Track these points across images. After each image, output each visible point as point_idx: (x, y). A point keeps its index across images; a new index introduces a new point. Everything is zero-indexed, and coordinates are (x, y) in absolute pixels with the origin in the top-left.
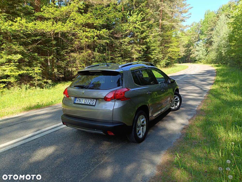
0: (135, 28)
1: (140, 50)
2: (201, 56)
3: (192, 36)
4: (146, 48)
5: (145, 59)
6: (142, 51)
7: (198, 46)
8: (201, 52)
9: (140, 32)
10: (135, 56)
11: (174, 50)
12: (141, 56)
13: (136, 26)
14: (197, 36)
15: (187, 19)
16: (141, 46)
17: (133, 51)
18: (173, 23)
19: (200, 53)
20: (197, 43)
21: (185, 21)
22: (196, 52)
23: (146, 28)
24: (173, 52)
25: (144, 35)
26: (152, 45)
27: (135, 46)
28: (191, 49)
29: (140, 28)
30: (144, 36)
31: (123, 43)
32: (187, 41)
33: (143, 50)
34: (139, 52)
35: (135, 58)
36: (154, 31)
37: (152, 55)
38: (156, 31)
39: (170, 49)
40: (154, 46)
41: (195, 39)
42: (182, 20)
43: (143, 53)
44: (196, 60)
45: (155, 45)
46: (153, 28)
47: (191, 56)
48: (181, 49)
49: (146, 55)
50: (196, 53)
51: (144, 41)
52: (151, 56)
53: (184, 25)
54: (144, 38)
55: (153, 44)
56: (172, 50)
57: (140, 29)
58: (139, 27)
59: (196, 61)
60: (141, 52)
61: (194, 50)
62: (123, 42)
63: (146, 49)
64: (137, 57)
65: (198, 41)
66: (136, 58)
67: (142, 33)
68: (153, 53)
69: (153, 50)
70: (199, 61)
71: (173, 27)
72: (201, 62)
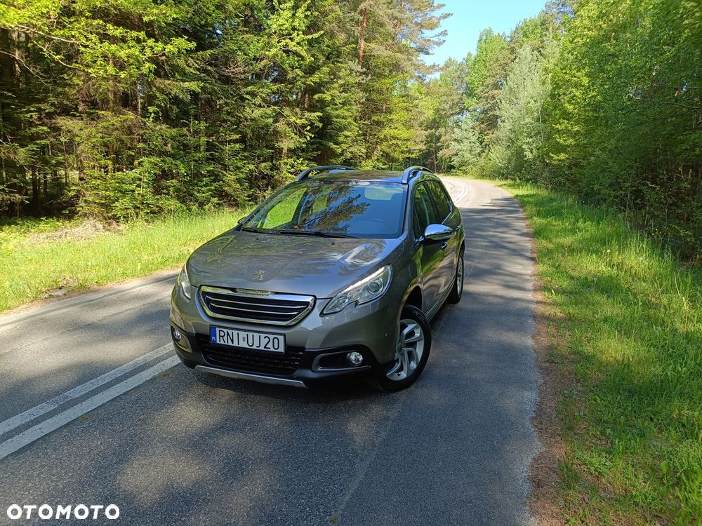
0: (287, 52)
1: (304, 126)
2: (467, 155)
3: (445, 98)
4: (320, 121)
5: (318, 155)
6: (308, 128)
7: (459, 126)
8: (465, 146)
9: (304, 67)
10: (286, 145)
11: (398, 132)
12: (304, 146)
13: (292, 46)
14: (456, 98)
15: (436, 46)
16: (307, 114)
17: (281, 126)
18: (399, 55)
19: (465, 148)
20: (455, 117)
21: (428, 54)
22: (452, 142)
23: (322, 59)
24: (394, 138)
25: (315, 78)
26: (337, 112)
27: (287, 112)
28: (440, 136)
29: (304, 53)
30: (315, 83)
31: (248, 100)
32: (431, 112)
33: (312, 125)
34: (299, 130)
35: (285, 151)
36: (343, 70)
37: (337, 143)
38: (350, 70)
39: (387, 131)
40: (344, 118)
41: (451, 108)
42: (423, 50)
43: (310, 137)
44: (453, 167)
45: (347, 114)
46: (341, 60)
47: (440, 154)
48: (418, 132)
49: (320, 143)
50: (454, 145)
51: (316, 97)
52: (334, 146)
53: (428, 64)
54: (318, 88)
55: (342, 110)
56: (392, 132)
57: (303, 58)
58: (298, 49)
59: (453, 170)
60: (306, 133)
61: (447, 137)
62: (248, 97)
63: (321, 125)
64: (292, 146)
65: (459, 114)
66: (290, 150)
67: (311, 70)
68: (341, 139)
69: (341, 129)
70: (461, 168)
71: (396, 67)
72: (465, 172)
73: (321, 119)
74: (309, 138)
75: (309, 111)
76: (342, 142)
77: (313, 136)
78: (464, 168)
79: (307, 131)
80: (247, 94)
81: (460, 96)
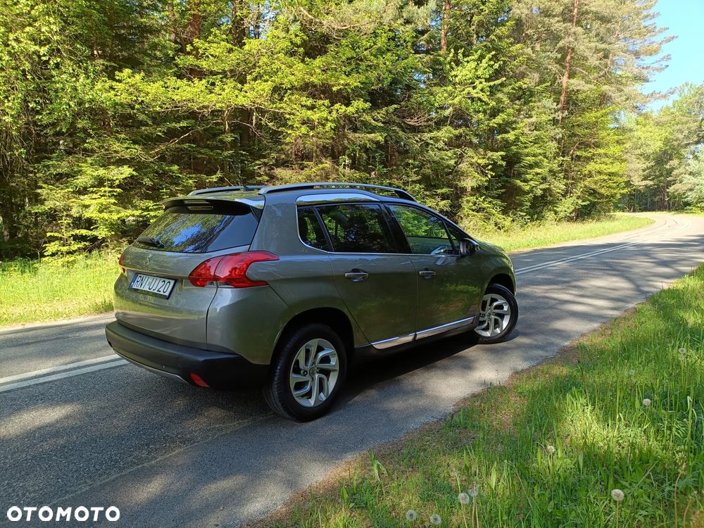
0: (473, 99)
1: (486, 166)
3: (679, 126)
4: (503, 160)
5: (503, 193)
6: (490, 167)
9: (488, 112)
10: (469, 183)
11: (605, 167)
12: (486, 184)
13: (474, 93)
15: (656, 72)
16: (490, 154)
17: (463, 166)
18: (605, 88)
20: (694, 147)
21: (648, 81)
22: (687, 176)
23: (506, 100)
24: (600, 173)
25: (498, 119)
26: (526, 150)
27: (470, 152)
28: (672, 170)
29: (485, 99)
30: (499, 124)
31: (432, 144)
33: (495, 164)
34: (482, 169)
35: (469, 189)
36: (536, 109)
37: (526, 181)
38: (545, 107)
39: (591, 166)
40: (534, 155)
41: (686, 137)
42: (638, 78)
43: (491, 175)
44: (687, 204)
45: (539, 151)
46: (533, 99)
48: (632, 166)
49: (507, 181)
50: (689, 180)
51: (499, 137)
52: (522, 184)
53: (646, 93)
54: (503, 128)
55: (533, 148)
56: (598, 167)
57: (487, 104)
58: (480, 95)
60: (487, 172)
61: (681, 170)
62: (431, 142)
63: (504, 163)
64: (474, 184)
65: (698, 142)
66: (473, 188)
67: (494, 113)
68: (528, 177)
69: (532, 166)
70: (699, 205)
71: (604, 99)
73: (504, 158)
74: (490, 177)
75: (492, 151)
76: (531, 180)
77: (494, 174)
78: (702, 204)
79: (488, 170)
80: (431, 139)
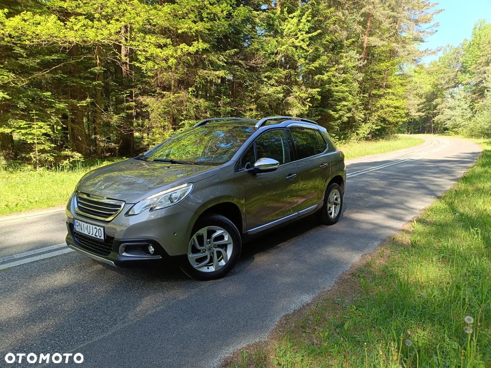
0: (296, 47)
1: (306, 99)
2: (459, 120)
3: (442, 75)
4: (319, 95)
5: (319, 119)
6: (309, 100)
7: (453, 97)
8: (458, 112)
9: (308, 57)
10: (294, 112)
11: (392, 102)
12: (306, 112)
13: (297, 43)
14: (452, 75)
15: (429, 35)
16: (310, 90)
17: (291, 99)
18: (394, 45)
19: (457, 114)
20: (451, 90)
21: (423, 42)
22: (446, 110)
23: (322, 50)
24: (388, 106)
25: (316, 64)
26: (337, 88)
27: (295, 88)
28: (437, 105)
29: (305, 47)
30: (315, 67)
31: (266, 81)
32: (429, 87)
33: (313, 98)
34: (303, 101)
35: (294, 116)
36: (345, 58)
37: (336, 111)
38: (351, 58)
39: (382, 102)
40: (342, 92)
41: (447, 83)
42: (417, 39)
43: (309, 106)
44: (446, 129)
45: (346, 89)
46: (343, 51)
47: (436, 119)
48: (411, 102)
49: (322, 111)
50: (448, 112)
51: (316, 77)
52: (333, 113)
53: (421, 50)
54: (320, 70)
55: (341, 87)
56: (387, 102)
57: (307, 51)
58: (302, 44)
59: (446, 131)
60: (306, 103)
61: (443, 105)
62: (265, 79)
63: (319, 97)
64: (298, 112)
65: (455, 87)
67: (313, 59)
68: (338, 107)
69: (340, 100)
70: (454, 130)
71: (393, 53)
72: (456, 133)
73: (319, 93)
75: (311, 88)
76: (340, 110)
77: (311, 105)
78: (456, 130)
79: (307, 102)
80: (265, 77)
81: (454, 74)
